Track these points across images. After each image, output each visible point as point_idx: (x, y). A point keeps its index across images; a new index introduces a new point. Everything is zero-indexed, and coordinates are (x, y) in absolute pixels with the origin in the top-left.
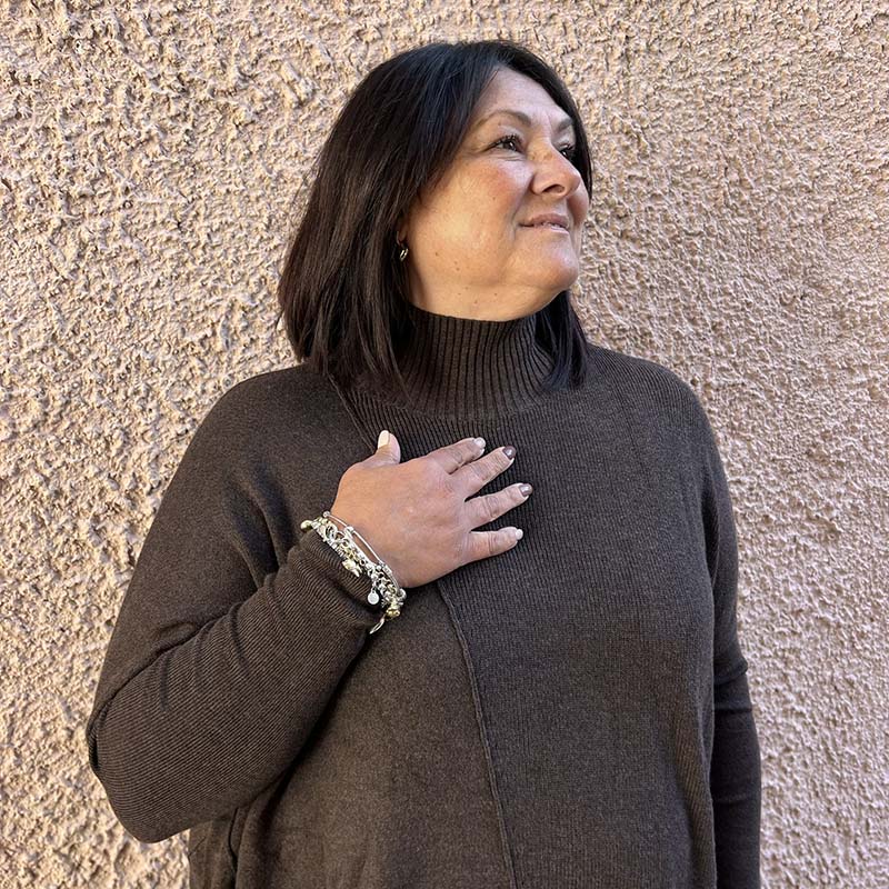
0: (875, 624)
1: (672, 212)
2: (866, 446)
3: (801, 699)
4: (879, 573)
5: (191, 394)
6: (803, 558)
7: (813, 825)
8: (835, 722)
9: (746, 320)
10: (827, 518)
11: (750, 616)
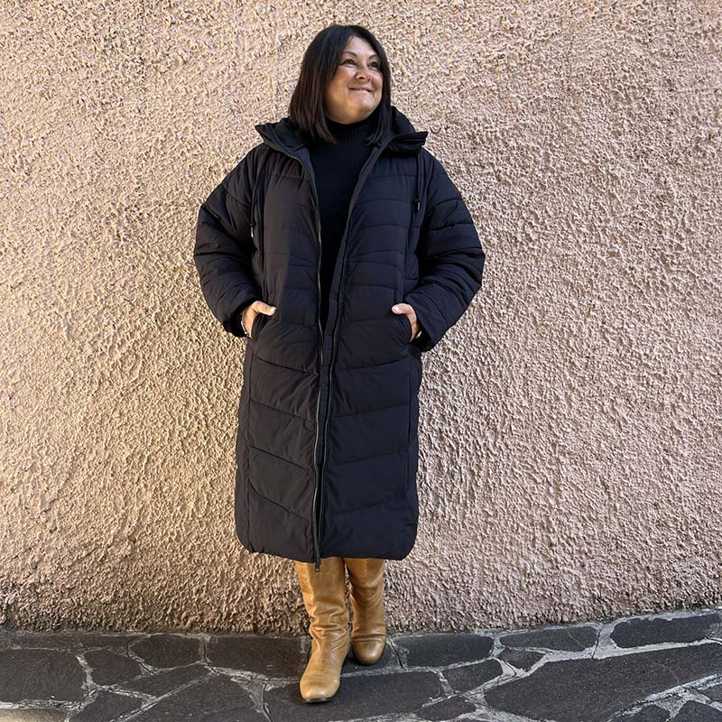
0: (510, 310)
2: (495, 208)
3: (455, 345)
4: (510, 280)
5: (141, 173)
7: (468, 419)
8: (483, 363)
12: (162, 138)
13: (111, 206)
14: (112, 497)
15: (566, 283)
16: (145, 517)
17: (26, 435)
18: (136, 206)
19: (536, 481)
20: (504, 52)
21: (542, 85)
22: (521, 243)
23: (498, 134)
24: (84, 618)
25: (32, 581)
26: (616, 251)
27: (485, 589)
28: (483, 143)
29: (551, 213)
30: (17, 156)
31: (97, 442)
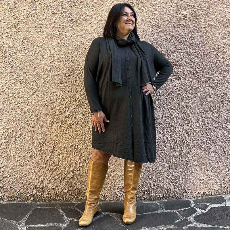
0: (192, 95)
1: (142, 27)
2: (186, 63)
3: (175, 107)
4: (192, 86)
5: (73, 56)
6: (173, 82)
7: (179, 131)
8: (184, 112)
9: (158, 42)
10: (177, 75)
11: (162, 91)
12: (79, 44)
13: (63, 66)
14: (66, 159)
15: (210, 86)
16: (77, 165)
17: (38, 140)
18: (71, 66)
19: (202, 150)
20: (188, 13)
21: (200, 23)
22: (195, 74)
23: (186, 39)
24: (58, 198)
25: (42, 186)
26: (226, 75)
27: (186, 185)
28: (182, 42)
29: (204, 64)
30: (33, 52)
31: (61, 141)
